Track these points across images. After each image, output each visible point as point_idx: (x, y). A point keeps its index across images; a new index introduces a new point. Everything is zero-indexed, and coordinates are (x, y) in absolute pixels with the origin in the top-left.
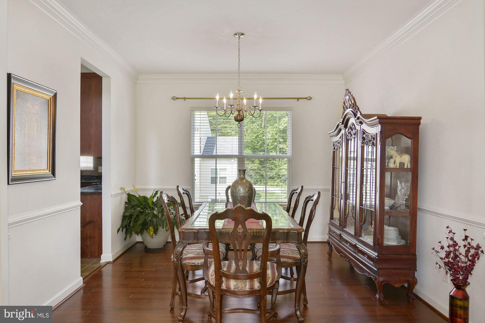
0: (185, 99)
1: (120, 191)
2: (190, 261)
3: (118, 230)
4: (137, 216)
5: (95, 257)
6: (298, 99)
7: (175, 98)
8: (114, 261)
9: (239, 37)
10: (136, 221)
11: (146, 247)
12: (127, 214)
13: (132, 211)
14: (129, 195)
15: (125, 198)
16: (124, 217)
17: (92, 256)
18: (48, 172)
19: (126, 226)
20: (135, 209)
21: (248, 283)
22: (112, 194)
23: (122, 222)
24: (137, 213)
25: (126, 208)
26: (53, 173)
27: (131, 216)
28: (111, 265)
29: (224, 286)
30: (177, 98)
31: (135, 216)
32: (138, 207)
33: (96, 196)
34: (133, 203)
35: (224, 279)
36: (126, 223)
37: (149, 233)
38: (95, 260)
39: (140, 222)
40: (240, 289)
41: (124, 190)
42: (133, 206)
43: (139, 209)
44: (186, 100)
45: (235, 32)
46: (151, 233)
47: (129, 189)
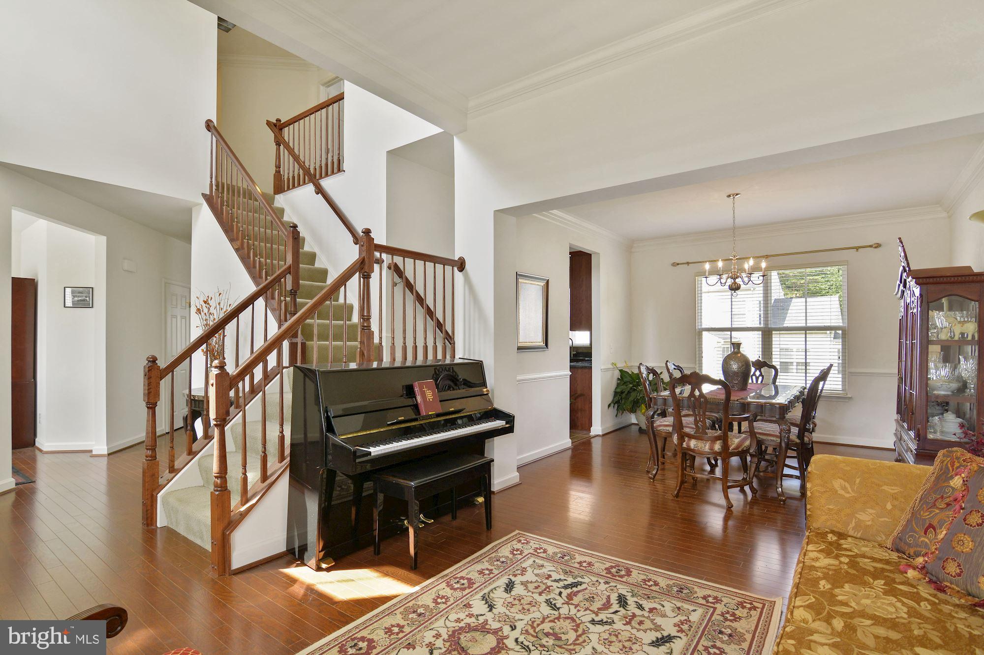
0: (688, 263)
1: (612, 367)
2: (664, 428)
3: (609, 406)
4: (629, 392)
5: (585, 430)
6: (857, 248)
7: (675, 264)
8: (603, 435)
9: (734, 198)
10: (627, 398)
11: (641, 428)
12: (618, 390)
13: (624, 387)
14: (621, 371)
15: (617, 374)
16: (616, 393)
17: (583, 429)
18: (542, 344)
19: (616, 402)
20: (626, 386)
21: (708, 444)
22: (602, 368)
23: (614, 397)
24: (628, 389)
25: (618, 385)
26: (547, 345)
27: (622, 392)
28: (601, 438)
29: (685, 445)
30: (678, 264)
31: (626, 393)
32: (631, 384)
33: (587, 370)
34: (625, 380)
35: (686, 439)
36: (617, 398)
37: (641, 411)
38: (585, 432)
39: (631, 399)
40: (699, 448)
41: (615, 365)
42: (625, 383)
43: (631, 385)
44: (690, 265)
45: (728, 194)
46: (643, 411)
47: (621, 365)
